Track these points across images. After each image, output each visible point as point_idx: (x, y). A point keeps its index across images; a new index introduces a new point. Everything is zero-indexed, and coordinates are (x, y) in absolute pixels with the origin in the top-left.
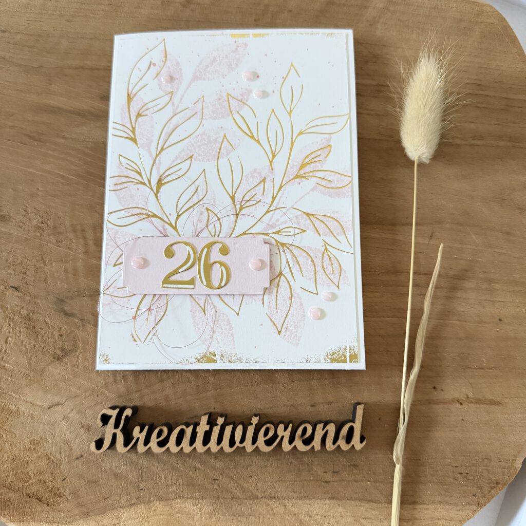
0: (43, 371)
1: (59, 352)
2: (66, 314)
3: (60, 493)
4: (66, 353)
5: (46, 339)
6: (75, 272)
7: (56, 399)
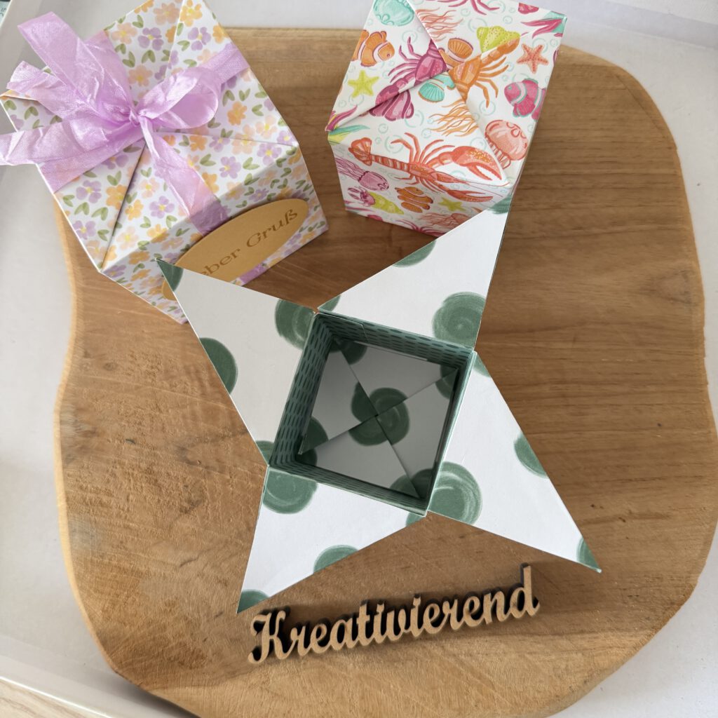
0: (170, 528)
1: (185, 504)
2: (190, 463)
3: (203, 654)
4: (193, 504)
5: (171, 493)
6: (194, 417)
7: (188, 555)
